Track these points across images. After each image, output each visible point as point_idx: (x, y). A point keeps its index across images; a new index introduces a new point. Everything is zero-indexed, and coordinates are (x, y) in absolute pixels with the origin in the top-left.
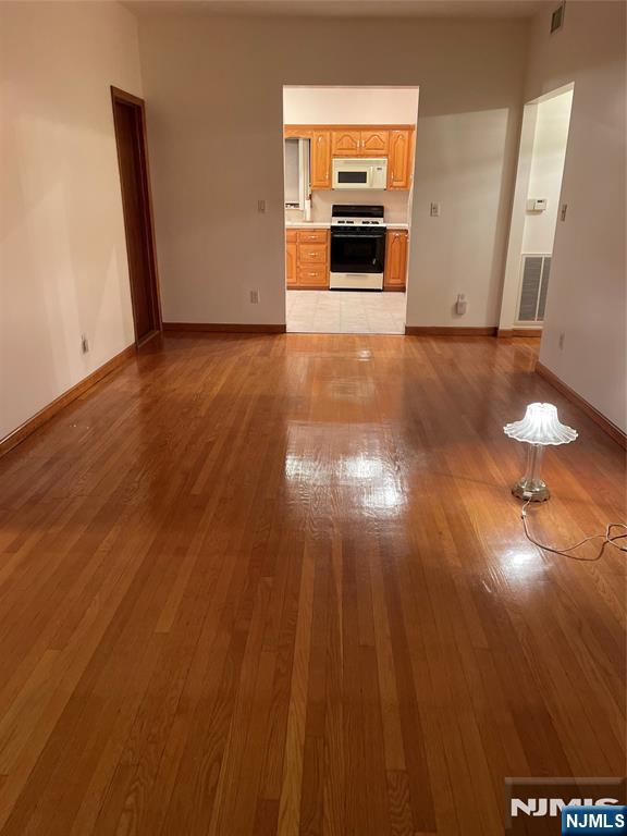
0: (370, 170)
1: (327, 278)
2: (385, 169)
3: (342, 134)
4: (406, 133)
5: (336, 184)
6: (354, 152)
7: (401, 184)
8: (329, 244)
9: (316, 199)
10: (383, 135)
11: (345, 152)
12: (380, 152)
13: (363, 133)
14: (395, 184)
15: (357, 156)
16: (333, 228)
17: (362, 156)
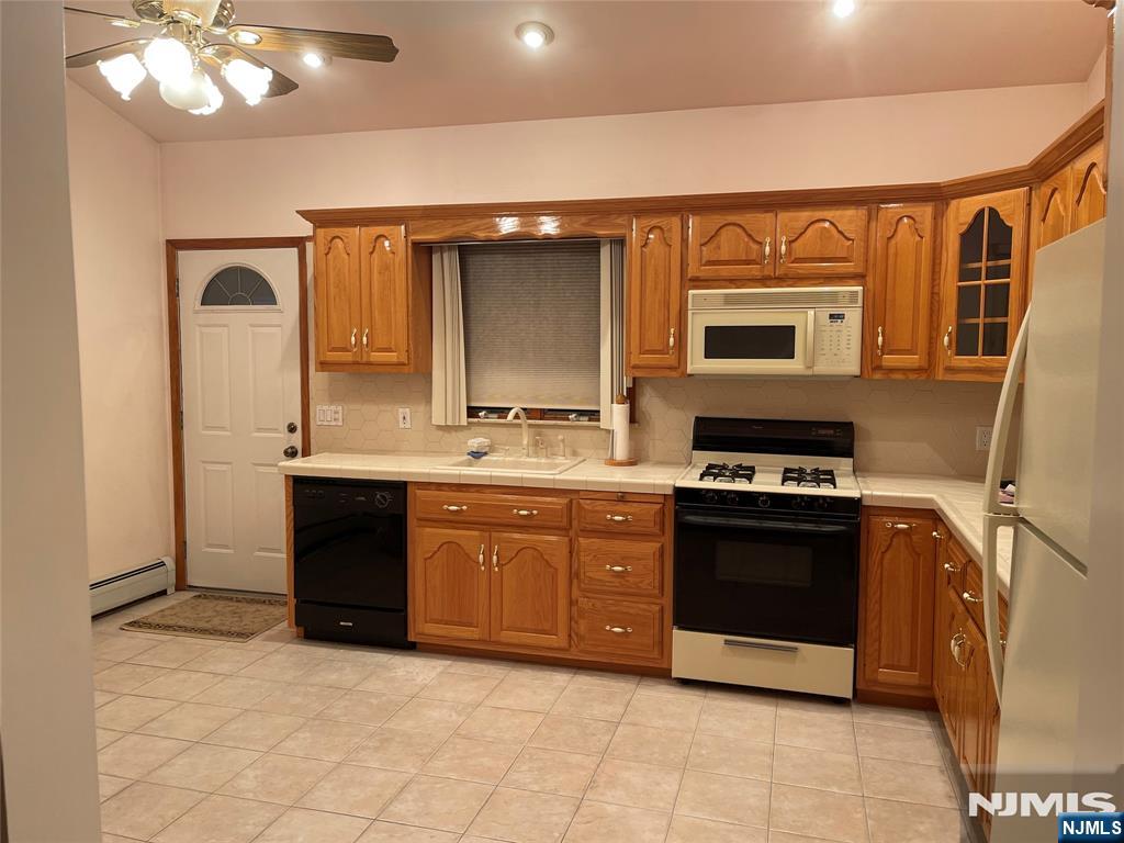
0: (805, 322)
1: (664, 646)
2: (854, 317)
3: (717, 220)
4: (925, 212)
5: (698, 362)
6: (754, 270)
7: (913, 360)
8: (668, 539)
9: (650, 401)
10: (849, 218)
11: (725, 271)
12: (840, 267)
13: (784, 216)
14: (889, 360)
15: (764, 281)
16: (682, 494)
17: (780, 280)
